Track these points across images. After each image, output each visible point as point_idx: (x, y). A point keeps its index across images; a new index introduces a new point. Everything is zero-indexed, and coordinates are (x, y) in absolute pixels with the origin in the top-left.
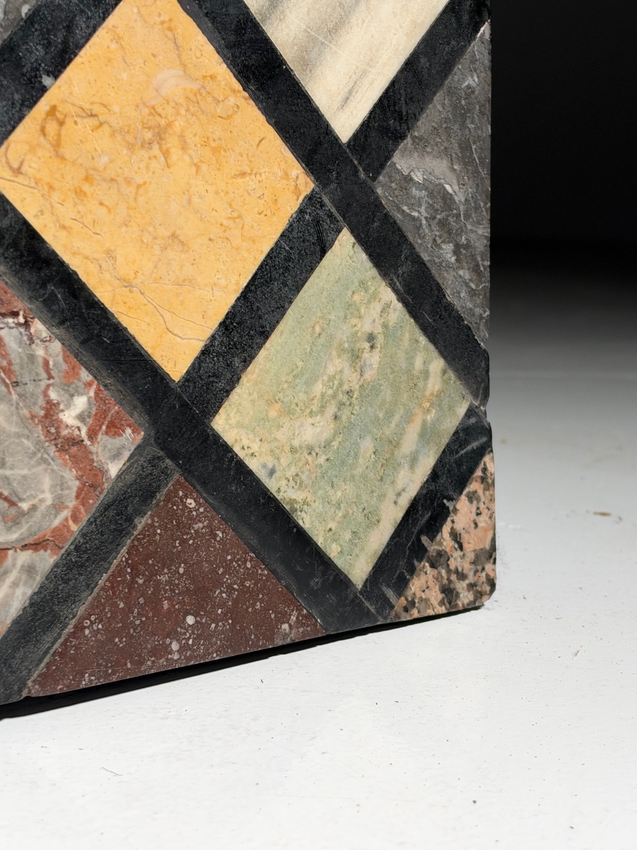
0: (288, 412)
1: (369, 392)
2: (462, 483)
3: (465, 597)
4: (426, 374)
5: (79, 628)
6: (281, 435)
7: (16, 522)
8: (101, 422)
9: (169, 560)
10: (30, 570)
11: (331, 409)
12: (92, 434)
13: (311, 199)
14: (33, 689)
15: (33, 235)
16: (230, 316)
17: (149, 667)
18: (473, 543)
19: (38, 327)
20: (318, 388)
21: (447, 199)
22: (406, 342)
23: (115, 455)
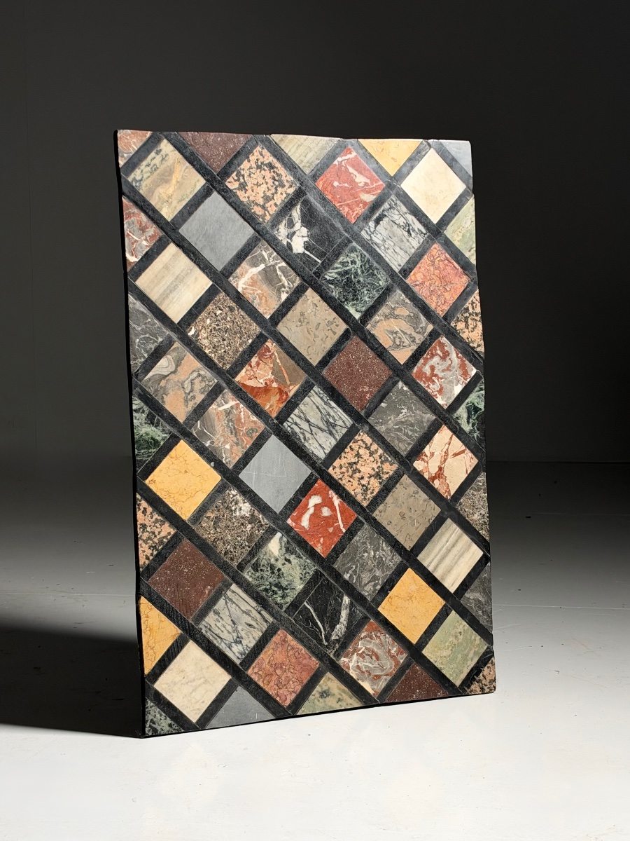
0: (440, 649)
1: (459, 644)
2: (485, 664)
3: (487, 690)
4: (475, 640)
5: (395, 691)
6: (438, 654)
7: (383, 671)
8: (399, 652)
9: (413, 679)
10: (386, 679)
11: (450, 648)
12: (397, 655)
13: (444, 605)
14: (386, 701)
15: (387, 620)
16: (426, 630)
17: (409, 699)
18: (488, 678)
19: (387, 635)
20: (447, 644)
21: (480, 601)
22: (470, 633)
23: (402, 658)
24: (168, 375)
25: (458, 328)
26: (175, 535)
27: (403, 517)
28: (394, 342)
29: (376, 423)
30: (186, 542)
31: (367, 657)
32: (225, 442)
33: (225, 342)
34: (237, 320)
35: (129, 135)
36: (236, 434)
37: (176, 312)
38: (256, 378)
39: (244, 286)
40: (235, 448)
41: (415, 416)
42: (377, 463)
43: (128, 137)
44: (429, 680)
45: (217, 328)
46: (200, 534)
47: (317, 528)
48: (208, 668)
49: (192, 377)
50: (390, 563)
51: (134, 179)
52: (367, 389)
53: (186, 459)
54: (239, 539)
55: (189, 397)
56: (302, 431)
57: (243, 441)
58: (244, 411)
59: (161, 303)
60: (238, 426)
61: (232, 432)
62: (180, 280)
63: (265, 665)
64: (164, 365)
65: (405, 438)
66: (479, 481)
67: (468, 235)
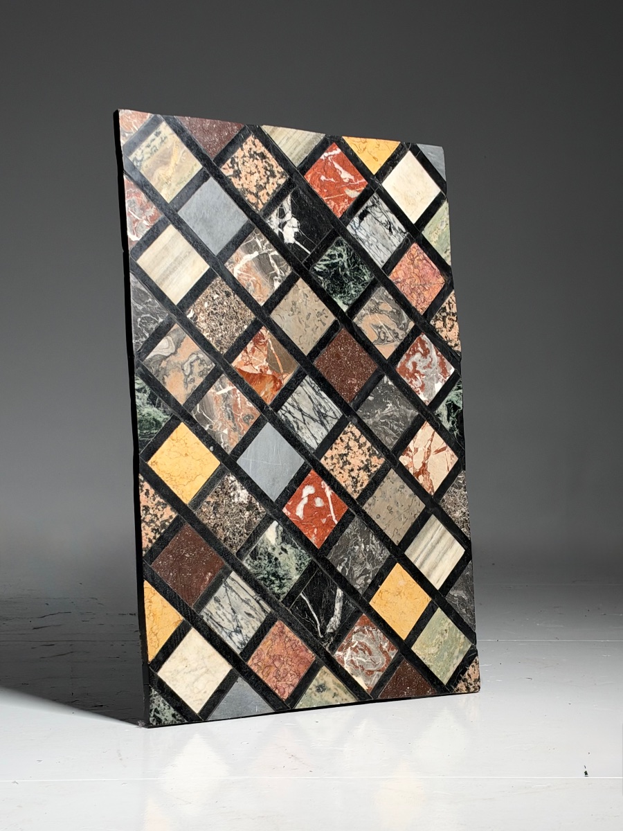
0: (427, 646)
1: (446, 642)
2: (470, 663)
3: (472, 690)
4: (460, 638)
5: (387, 687)
6: (426, 651)
7: (376, 666)
8: (390, 648)
9: (404, 675)
10: (378, 675)
11: (437, 646)
12: (388, 650)
13: (431, 602)
14: (379, 698)
15: (377, 614)
16: (415, 626)
17: (400, 696)
18: (473, 677)
19: (378, 630)
20: (434, 641)
21: (463, 599)
22: (455, 631)
23: (393, 654)
24: (169, 356)
25: (437, 327)
26: (177, 518)
27: (391, 512)
28: (379, 337)
29: (365, 416)
30: (187, 526)
31: (360, 651)
32: (223, 427)
33: (222, 327)
34: (233, 305)
35: (130, 115)
36: (233, 419)
37: (176, 293)
38: (252, 364)
39: (240, 272)
40: (232, 433)
41: (399, 411)
42: (366, 455)
43: (129, 117)
44: (419, 678)
45: (215, 312)
46: (201, 519)
47: (311, 518)
48: (209, 657)
49: (191, 360)
50: (380, 557)
51: (135, 159)
52: (354, 381)
53: (186, 441)
54: (238, 525)
55: (189, 379)
56: (295, 420)
57: (240, 426)
58: (240, 397)
59: (161, 283)
60: (236, 411)
61: (229, 417)
62: (178, 262)
63: (265, 656)
64: (164, 346)
65: (391, 432)
66: (459, 479)
67: (444, 237)
